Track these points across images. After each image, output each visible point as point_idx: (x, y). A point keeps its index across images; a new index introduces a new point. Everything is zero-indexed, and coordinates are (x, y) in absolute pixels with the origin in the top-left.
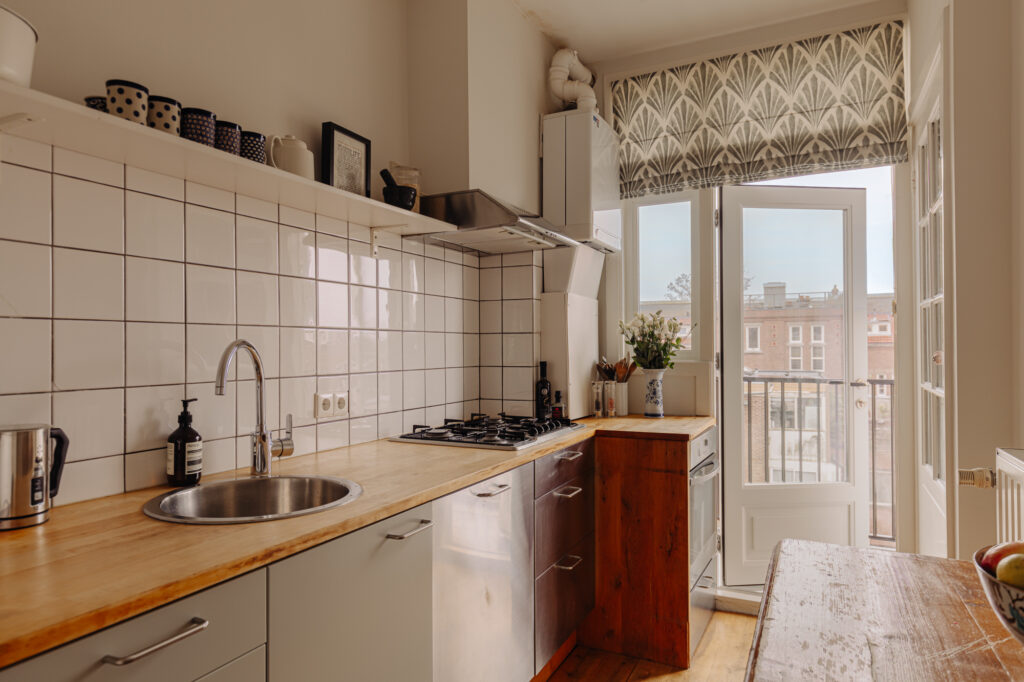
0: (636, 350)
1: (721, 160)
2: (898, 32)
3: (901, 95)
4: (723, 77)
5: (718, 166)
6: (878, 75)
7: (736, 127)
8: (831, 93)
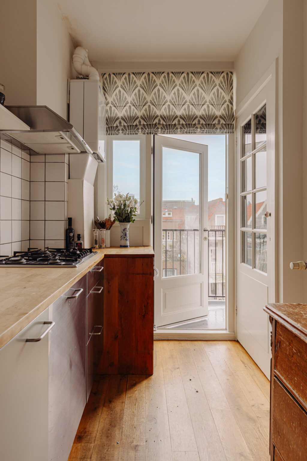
0: (116, 213)
1: (157, 121)
2: (231, 77)
3: (232, 104)
4: (158, 82)
5: (155, 124)
6: (223, 93)
7: (164, 107)
8: (205, 98)
